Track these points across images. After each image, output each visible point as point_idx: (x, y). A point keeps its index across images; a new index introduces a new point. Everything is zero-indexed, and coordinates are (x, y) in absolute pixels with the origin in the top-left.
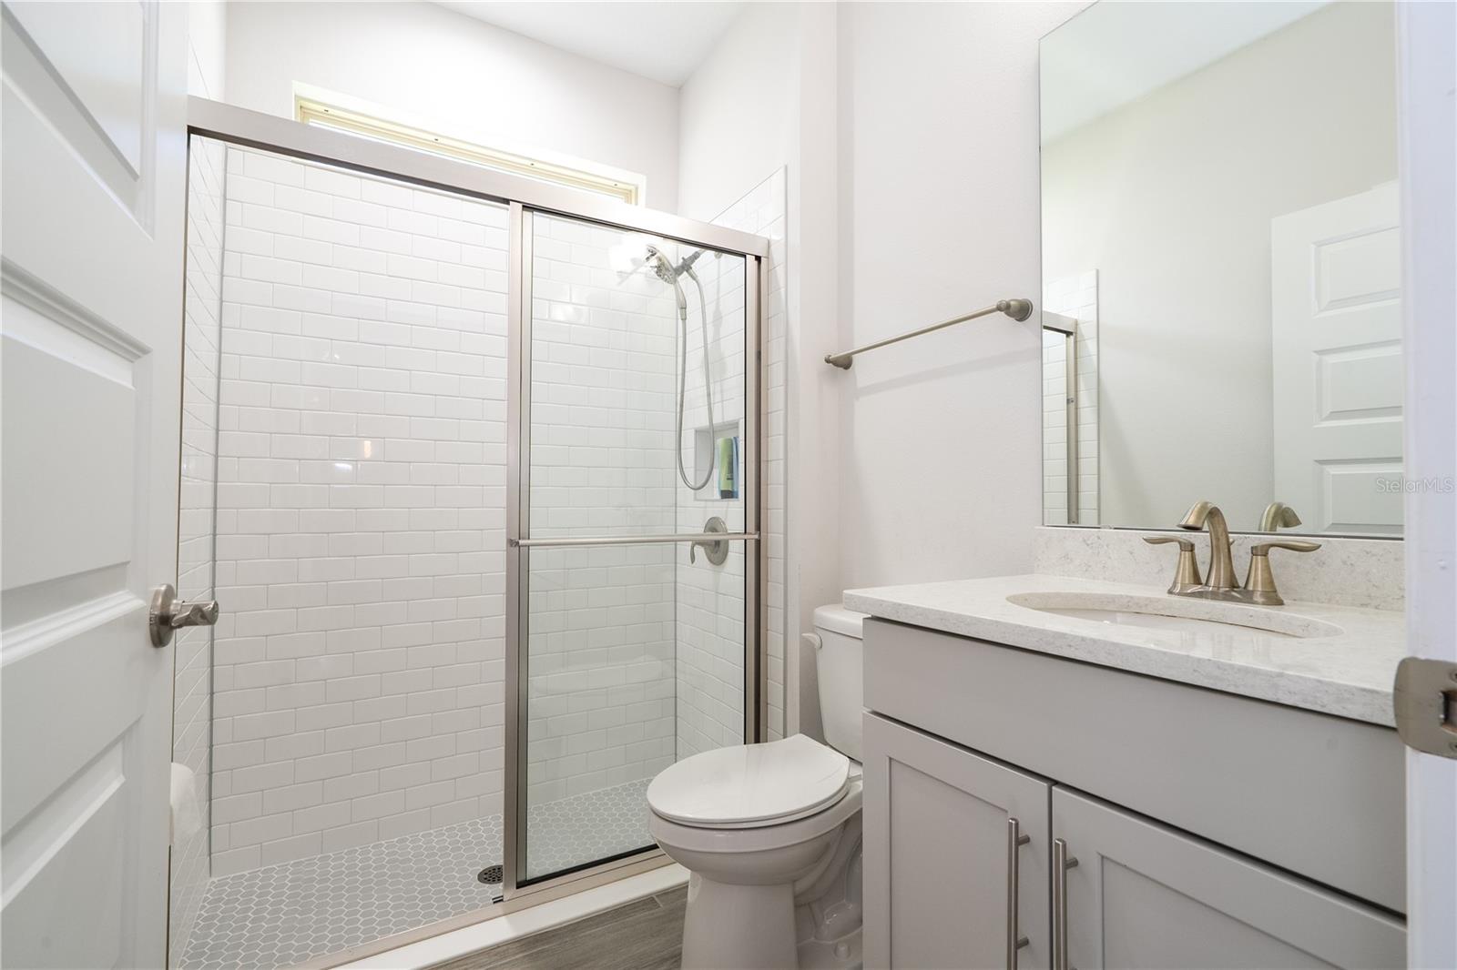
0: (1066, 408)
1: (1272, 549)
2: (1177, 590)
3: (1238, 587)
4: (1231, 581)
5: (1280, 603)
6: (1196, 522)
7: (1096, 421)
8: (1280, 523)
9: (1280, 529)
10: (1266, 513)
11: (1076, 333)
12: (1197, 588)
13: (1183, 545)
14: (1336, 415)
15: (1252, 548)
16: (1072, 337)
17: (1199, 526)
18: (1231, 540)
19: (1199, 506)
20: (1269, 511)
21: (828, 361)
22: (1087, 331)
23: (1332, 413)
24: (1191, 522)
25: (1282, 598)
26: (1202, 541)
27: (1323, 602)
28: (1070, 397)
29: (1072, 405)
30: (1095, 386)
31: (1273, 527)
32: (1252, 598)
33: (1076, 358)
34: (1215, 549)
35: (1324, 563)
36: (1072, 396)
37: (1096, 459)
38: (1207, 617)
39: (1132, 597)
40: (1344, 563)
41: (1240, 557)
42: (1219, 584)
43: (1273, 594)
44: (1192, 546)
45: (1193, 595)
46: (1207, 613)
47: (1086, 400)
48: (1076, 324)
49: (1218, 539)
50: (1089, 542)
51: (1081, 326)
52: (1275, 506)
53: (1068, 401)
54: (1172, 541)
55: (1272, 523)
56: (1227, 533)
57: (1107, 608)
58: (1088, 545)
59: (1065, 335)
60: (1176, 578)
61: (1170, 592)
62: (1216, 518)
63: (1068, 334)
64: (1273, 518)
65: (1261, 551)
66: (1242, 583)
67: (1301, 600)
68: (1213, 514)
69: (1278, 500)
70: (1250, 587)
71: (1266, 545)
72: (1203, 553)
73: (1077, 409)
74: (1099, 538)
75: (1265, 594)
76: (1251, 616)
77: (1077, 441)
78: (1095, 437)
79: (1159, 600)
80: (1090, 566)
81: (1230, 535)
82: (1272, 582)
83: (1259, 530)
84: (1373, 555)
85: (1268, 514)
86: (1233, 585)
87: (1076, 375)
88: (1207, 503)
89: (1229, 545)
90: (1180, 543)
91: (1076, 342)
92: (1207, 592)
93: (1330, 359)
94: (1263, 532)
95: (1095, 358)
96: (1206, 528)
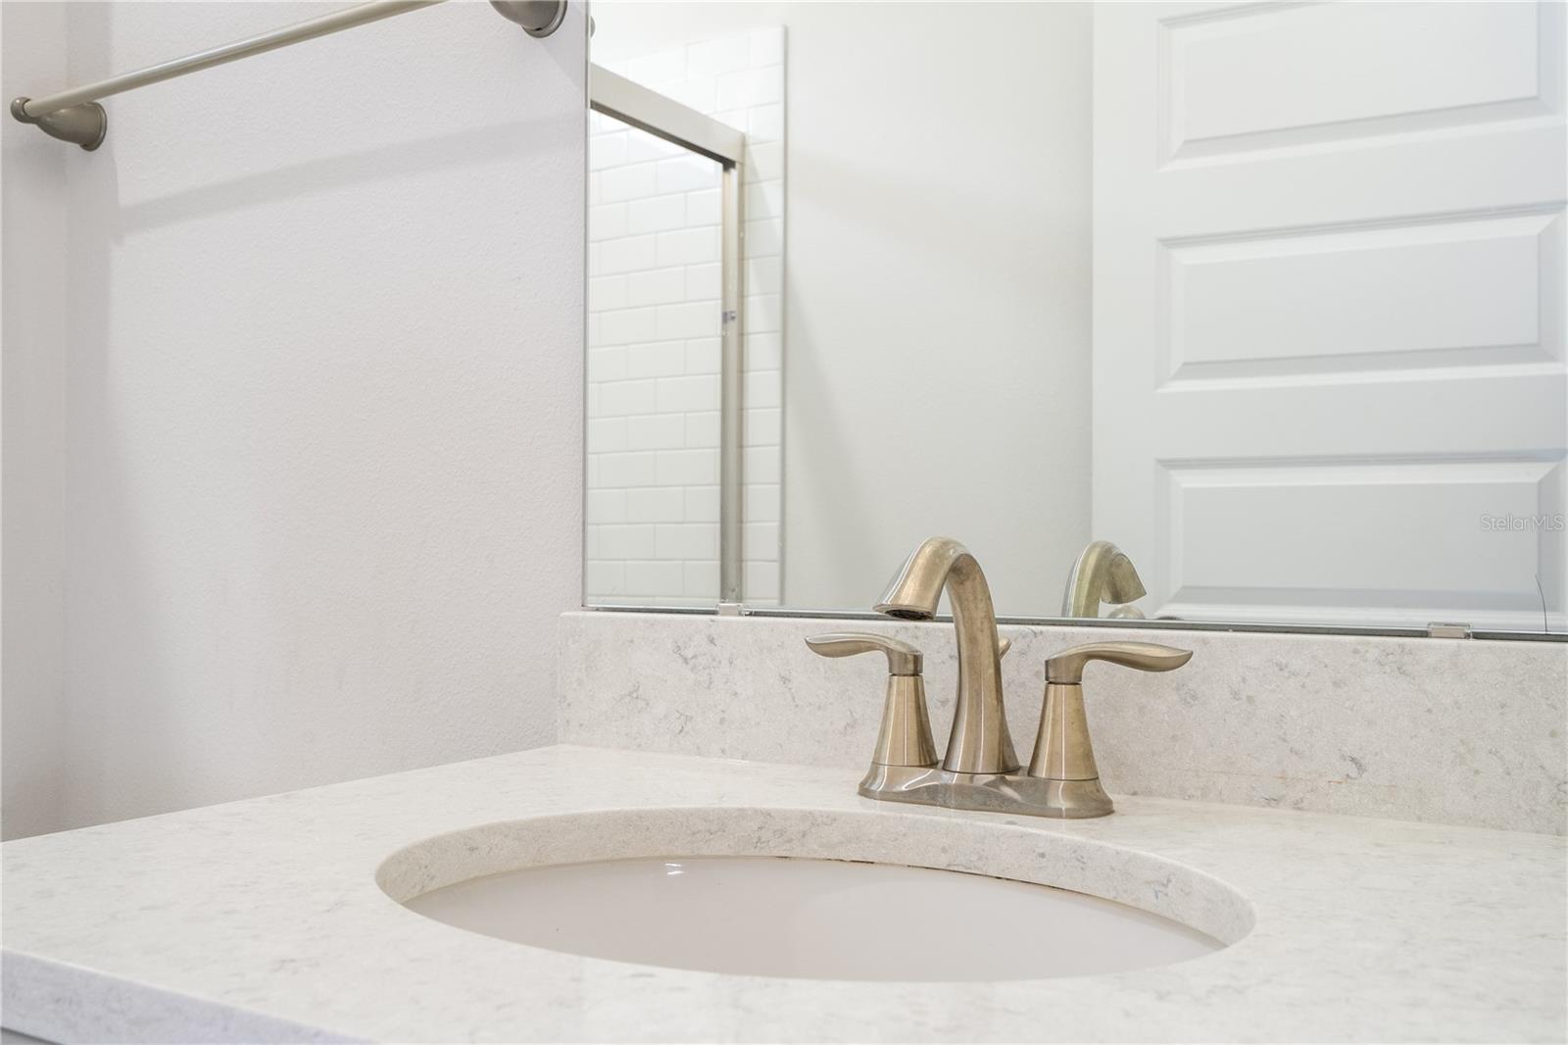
0: (719, 332)
1: (1091, 666)
2: (878, 786)
3: (1015, 770)
4: (1001, 752)
5: (1105, 809)
6: (920, 597)
7: (777, 364)
8: (1106, 594)
9: (1106, 609)
10: (1078, 568)
11: (742, 164)
12: (922, 778)
13: (895, 658)
14: (1194, 369)
15: (1047, 662)
16: (734, 173)
17: (925, 606)
18: (1002, 643)
19: (928, 550)
20: (1085, 562)
21: (21, 114)
22: (764, 162)
23: (1185, 364)
24: (907, 599)
25: (1111, 796)
26: (936, 642)
27: (1190, 797)
28: (728, 310)
29: (733, 325)
30: (778, 287)
31: (1091, 605)
32: (1044, 801)
33: (741, 221)
34: (966, 664)
35: (1194, 698)
36: (733, 306)
37: (777, 449)
38: (942, 861)
39: (768, 814)
40: (1235, 695)
41: (1023, 685)
42: (974, 765)
43: (1089, 787)
44: (917, 660)
45: (913, 797)
46: (944, 850)
47: (760, 317)
48: (743, 144)
49: (973, 641)
50: (689, 653)
51: (752, 149)
52: (1098, 550)
53: (726, 317)
54: (871, 647)
55: (1089, 595)
56: (993, 621)
57: (705, 851)
58: (686, 661)
59: (720, 166)
60: (879, 751)
61: (865, 791)
62: (968, 584)
63: (727, 164)
64: (1092, 583)
65: (1063, 673)
66: (1024, 760)
67: (1149, 793)
68: (962, 572)
69: (1103, 534)
70: (1042, 772)
71: (1078, 655)
72: (940, 679)
73: (741, 335)
74: (712, 641)
75: (1075, 788)
76: (1043, 855)
77: (741, 409)
78: (777, 400)
79: (833, 819)
80: (689, 719)
81: (999, 627)
82: (1088, 755)
83: (1064, 612)
84: (1293, 674)
85: (1082, 571)
86: (1006, 767)
87: (741, 259)
88: (945, 544)
89: (997, 655)
90: (889, 652)
91: (741, 184)
92: (946, 787)
93: (1185, 257)
94: (1071, 618)
95: (778, 223)
96: (945, 608)
